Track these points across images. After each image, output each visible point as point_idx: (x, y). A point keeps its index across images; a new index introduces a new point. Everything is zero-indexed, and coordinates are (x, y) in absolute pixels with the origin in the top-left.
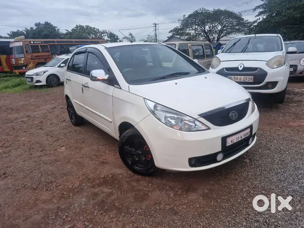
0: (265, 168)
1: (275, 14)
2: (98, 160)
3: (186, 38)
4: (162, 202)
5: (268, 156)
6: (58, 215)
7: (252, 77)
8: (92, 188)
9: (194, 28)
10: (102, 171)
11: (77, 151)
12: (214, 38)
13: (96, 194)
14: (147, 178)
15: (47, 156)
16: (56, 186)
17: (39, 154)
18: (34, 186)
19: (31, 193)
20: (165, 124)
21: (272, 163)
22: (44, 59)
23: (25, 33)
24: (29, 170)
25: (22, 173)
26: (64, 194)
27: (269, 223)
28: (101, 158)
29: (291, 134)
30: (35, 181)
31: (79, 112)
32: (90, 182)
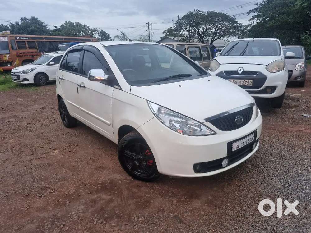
0: (267, 174)
1: (268, 19)
2: (95, 164)
3: (180, 40)
4: (166, 209)
5: (269, 161)
6: (54, 223)
7: (252, 81)
8: (90, 195)
9: (188, 30)
10: (99, 176)
11: (72, 155)
12: (208, 40)
13: (94, 202)
14: (148, 184)
15: (39, 160)
16: (50, 192)
17: (29, 157)
18: (26, 192)
19: (22, 200)
20: (170, 128)
21: (275, 169)
22: (31, 56)
23: (10, 28)
24: (20, 175)
25: (12, 178)
26: (60, 201)
27: (277, 231)
28: (98, 162)
29: (291, 139)
30: (27, 187)
31: (73, 113)
32: (87, 188)
